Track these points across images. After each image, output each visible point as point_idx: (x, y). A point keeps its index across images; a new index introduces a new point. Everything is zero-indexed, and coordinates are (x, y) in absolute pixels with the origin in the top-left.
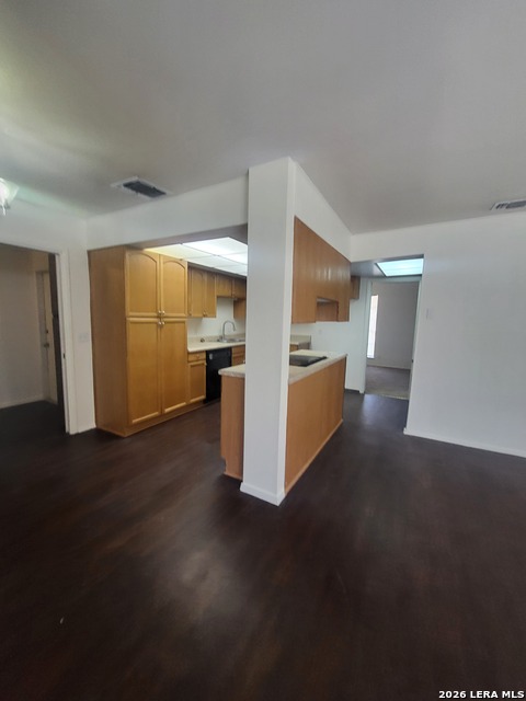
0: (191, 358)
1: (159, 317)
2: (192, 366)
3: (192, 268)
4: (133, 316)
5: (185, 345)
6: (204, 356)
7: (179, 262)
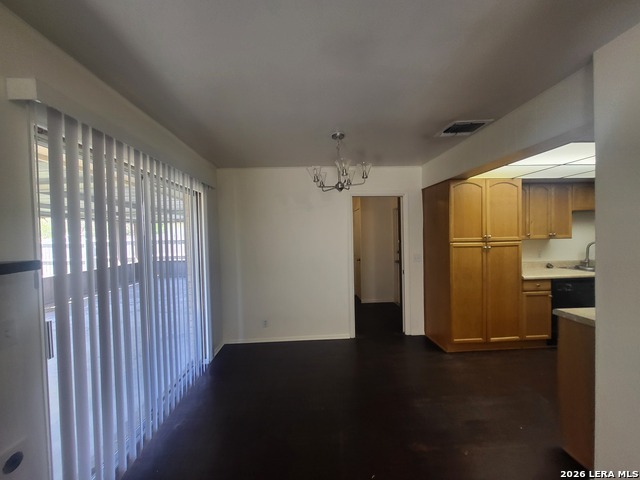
0: (527, 286)
1: (485, 240)
2: (528, 296)
3: (528, 184)
4: (455, 241)
5: (519, 271)
6: (548, 286)
7: (510, 182)
